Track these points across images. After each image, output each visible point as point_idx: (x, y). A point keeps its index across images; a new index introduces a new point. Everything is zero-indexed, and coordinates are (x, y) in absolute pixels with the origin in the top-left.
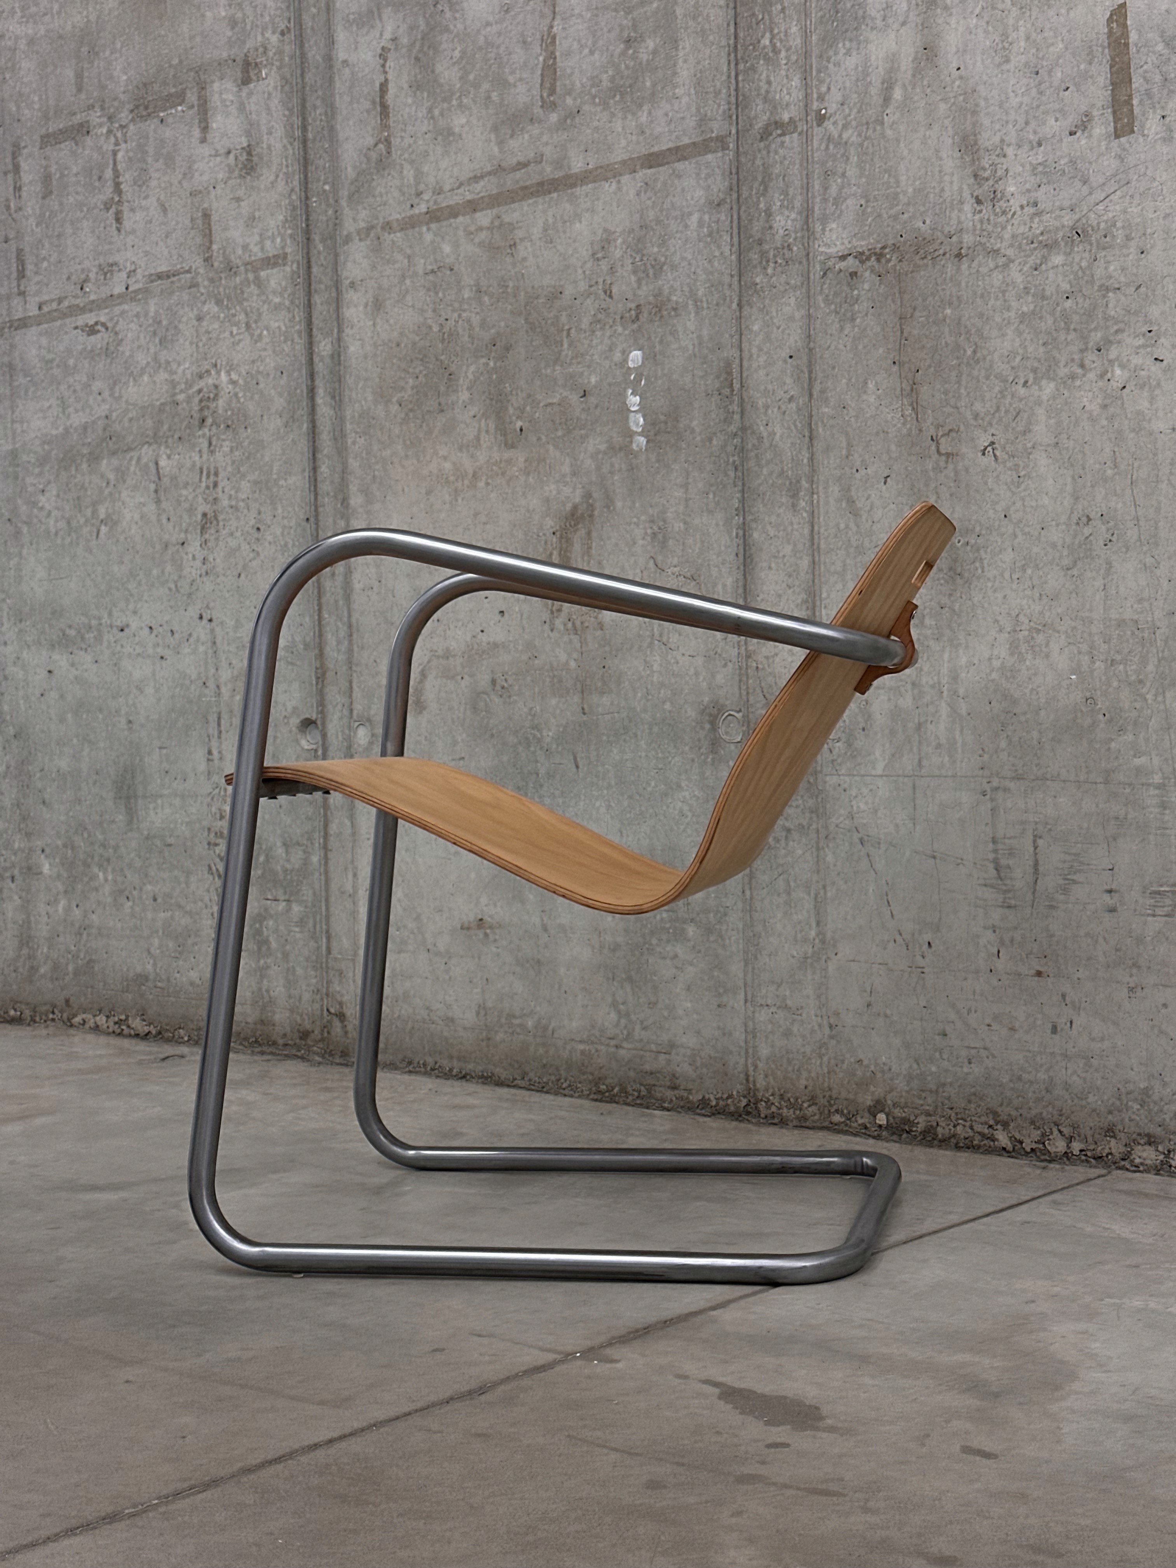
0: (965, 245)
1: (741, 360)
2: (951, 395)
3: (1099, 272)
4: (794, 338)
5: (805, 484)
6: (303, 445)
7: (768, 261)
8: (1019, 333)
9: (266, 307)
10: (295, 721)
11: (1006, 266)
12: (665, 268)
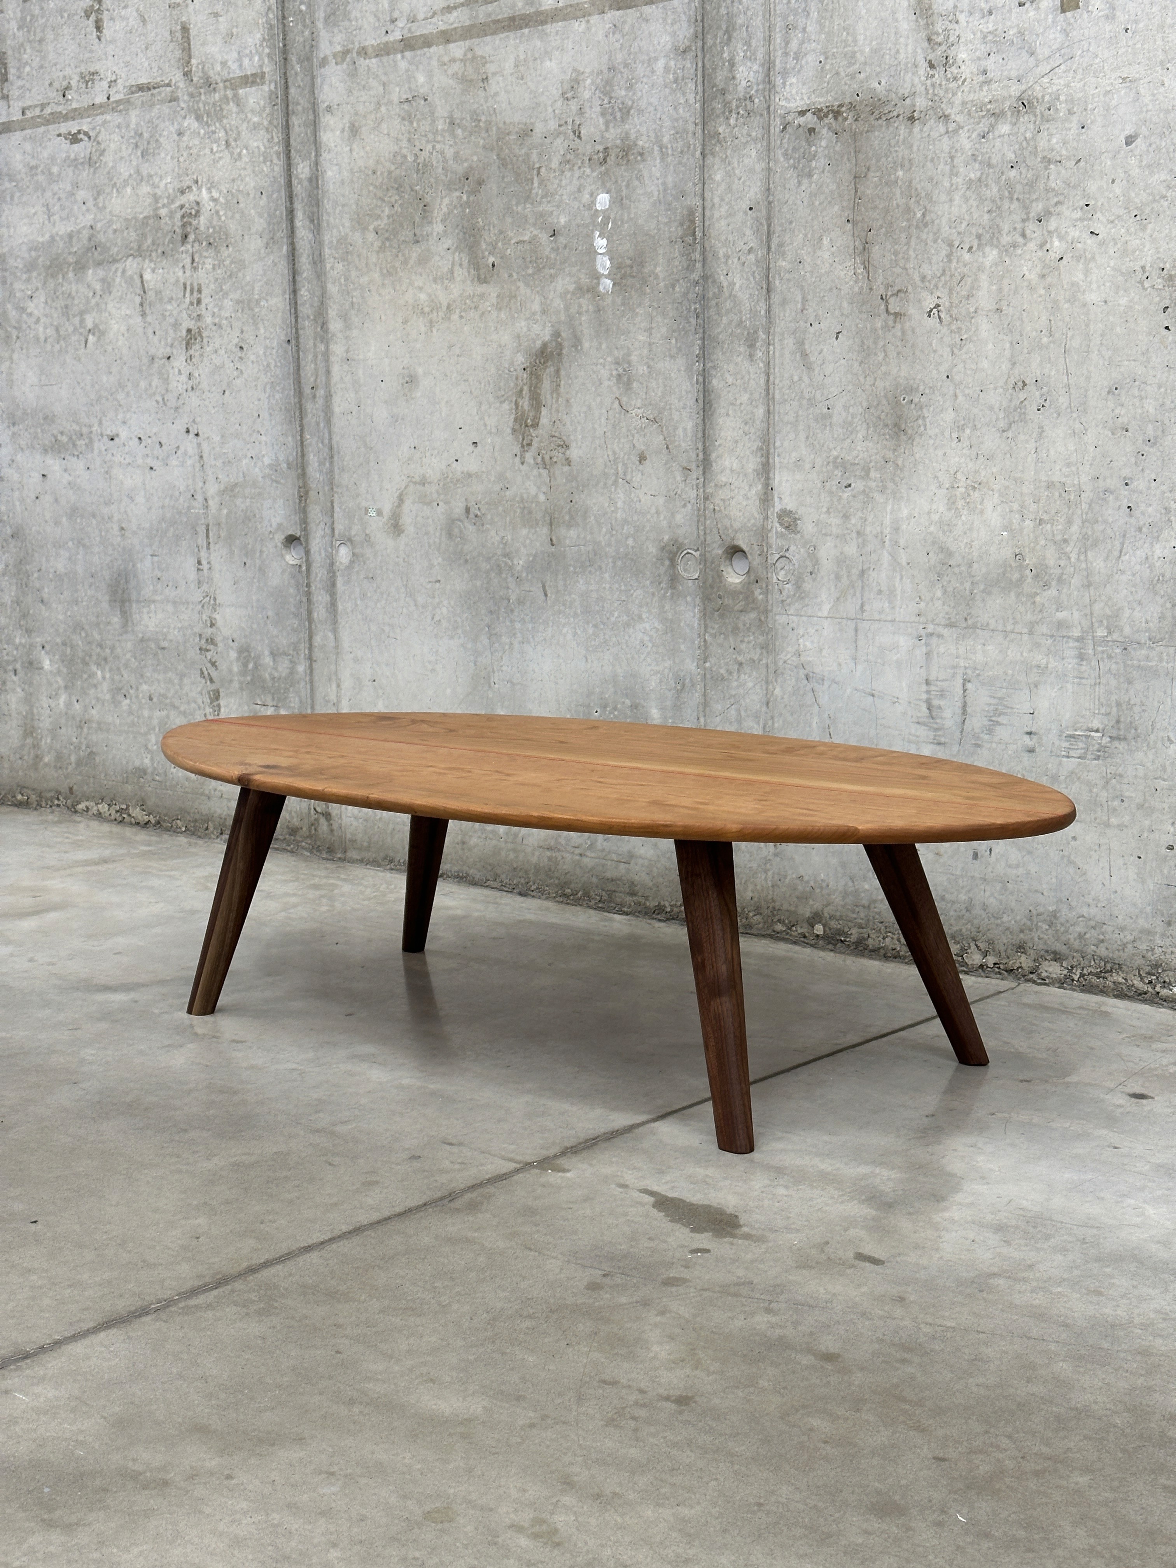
0: (917, 109)
1: (704, 209)
2: (901, 255)
3: (1042, 144)
4: (754, 191)
5: (762, 335)
6: (283, 267)
7: (731, 112)
8: (967, 200)
9: (245, 125)
10: (280, 537)
11: (956, 131)
12: (632, 112)
